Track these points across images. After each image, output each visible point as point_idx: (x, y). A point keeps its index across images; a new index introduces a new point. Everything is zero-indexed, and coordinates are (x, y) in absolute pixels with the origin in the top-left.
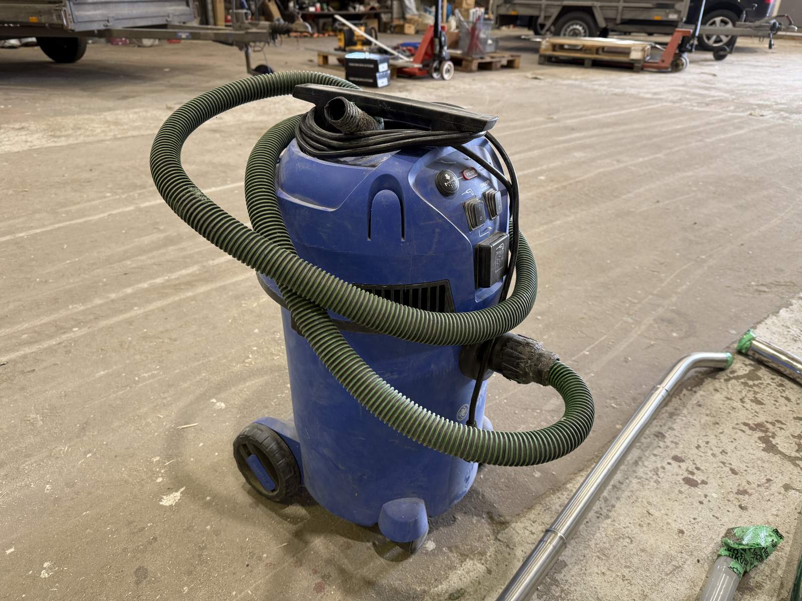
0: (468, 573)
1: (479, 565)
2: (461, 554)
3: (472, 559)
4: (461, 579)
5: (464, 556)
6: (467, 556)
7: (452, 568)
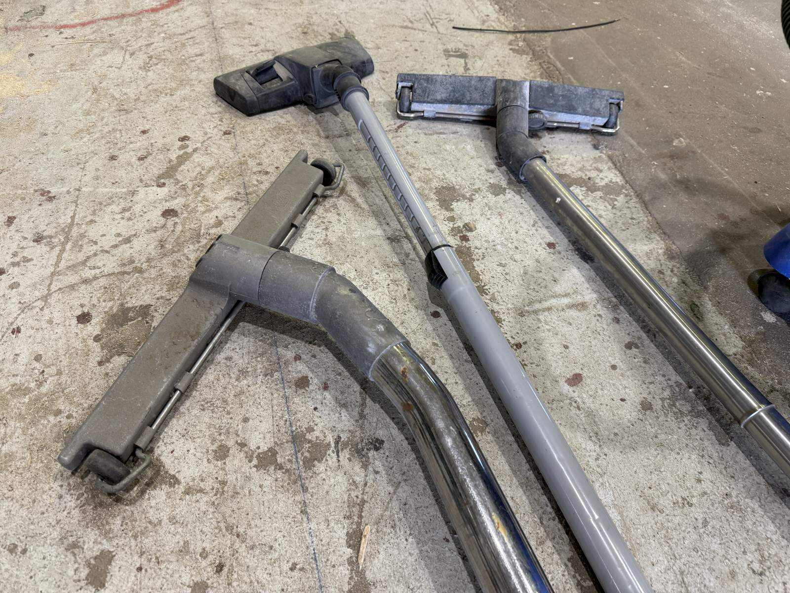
0: (724, 335)
1: (734, 350)
2: (754, 341)
3: (744, 348)
4: (717, 324)
5: (750, 343)
6: (750, 346)
7: (734, 323)
